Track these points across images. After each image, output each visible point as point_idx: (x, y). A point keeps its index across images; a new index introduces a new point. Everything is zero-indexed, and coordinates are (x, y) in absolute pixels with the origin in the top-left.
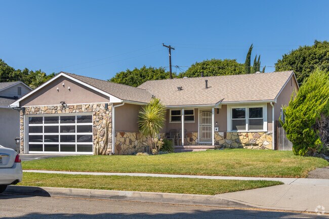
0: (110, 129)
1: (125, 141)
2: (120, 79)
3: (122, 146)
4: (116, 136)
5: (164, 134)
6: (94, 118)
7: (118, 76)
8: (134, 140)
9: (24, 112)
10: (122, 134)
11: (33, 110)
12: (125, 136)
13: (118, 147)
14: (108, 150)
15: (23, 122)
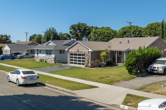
0: (89, 59)
1: (95, 62)
2: (122, 30)
3: (94, 64)
4: (91, 61)
5: (112, 59)
6: (85, 55)
7: (122, 29)
8: (99, 62)
9: (69, 52)
10: (94, 60)
11: (71, 52)
12: (95, 61)
13: (92, 64)
14: (89, 65)
15: (69, 55)
